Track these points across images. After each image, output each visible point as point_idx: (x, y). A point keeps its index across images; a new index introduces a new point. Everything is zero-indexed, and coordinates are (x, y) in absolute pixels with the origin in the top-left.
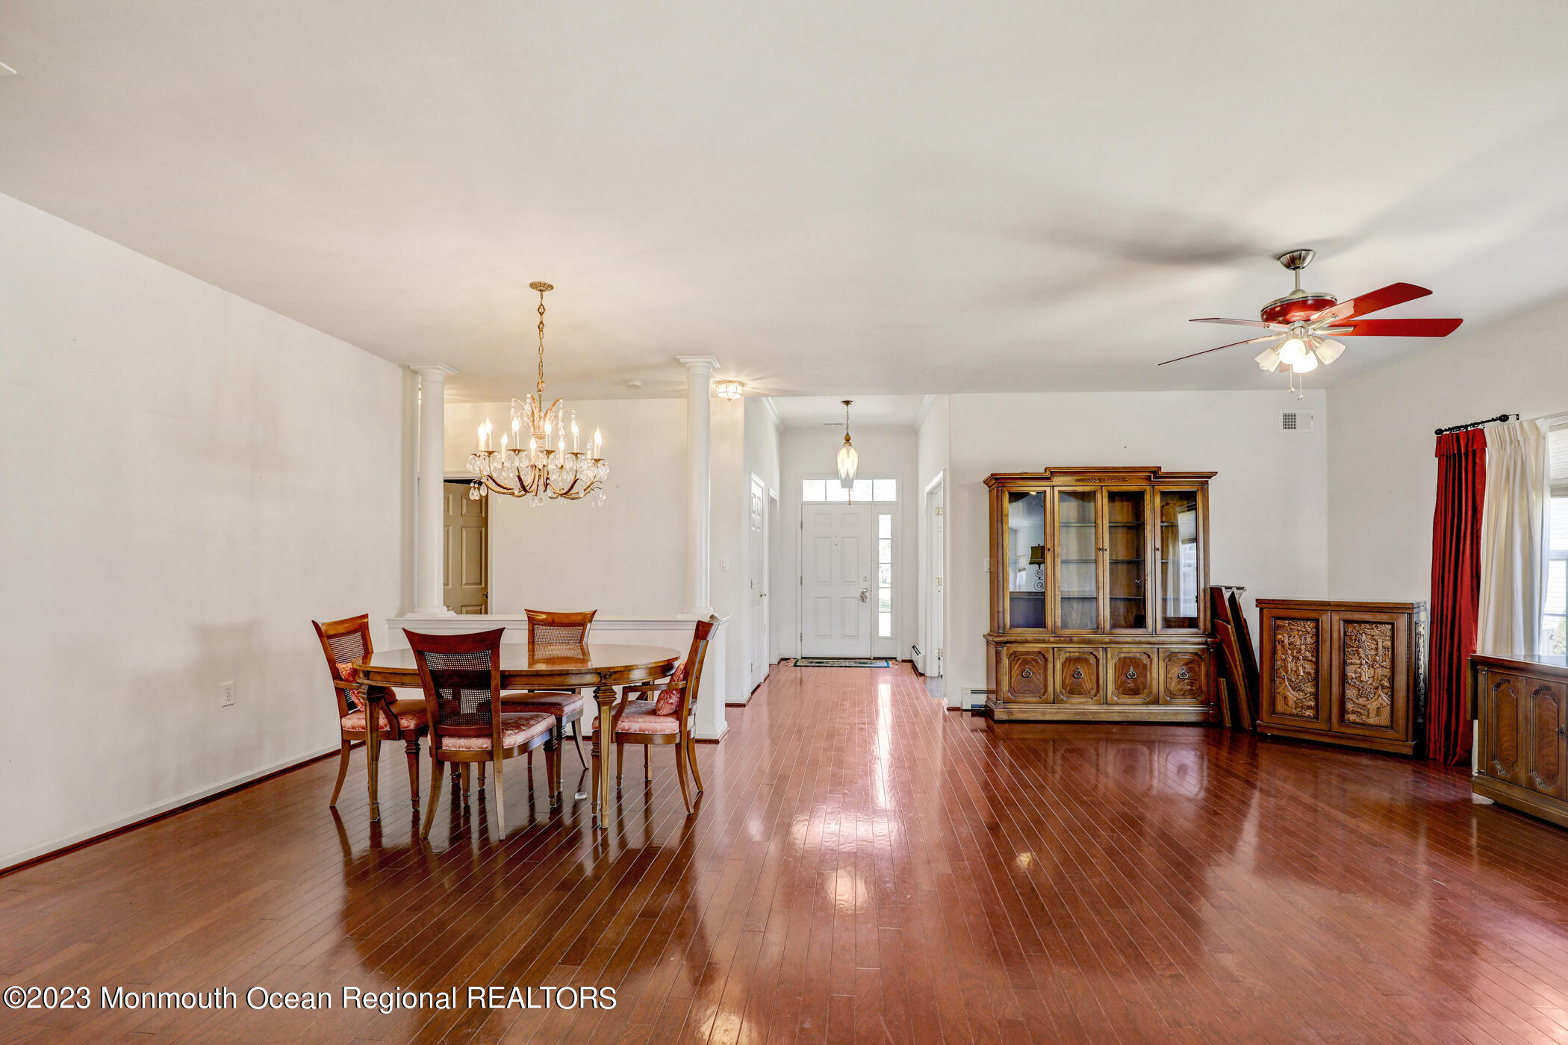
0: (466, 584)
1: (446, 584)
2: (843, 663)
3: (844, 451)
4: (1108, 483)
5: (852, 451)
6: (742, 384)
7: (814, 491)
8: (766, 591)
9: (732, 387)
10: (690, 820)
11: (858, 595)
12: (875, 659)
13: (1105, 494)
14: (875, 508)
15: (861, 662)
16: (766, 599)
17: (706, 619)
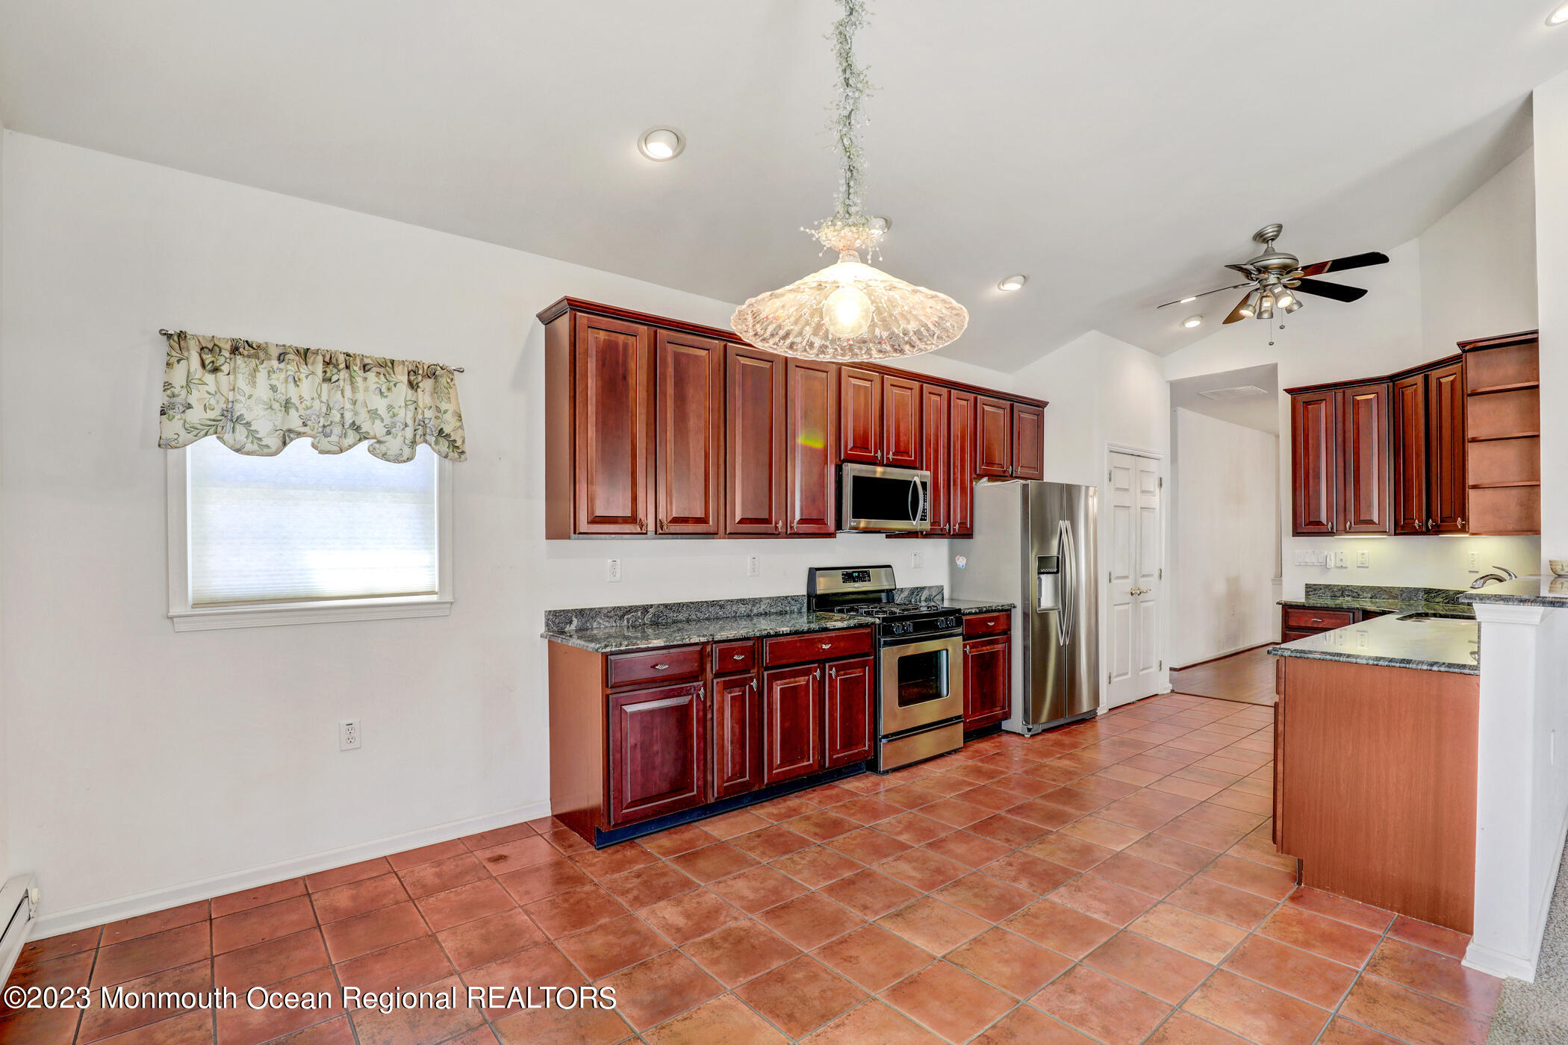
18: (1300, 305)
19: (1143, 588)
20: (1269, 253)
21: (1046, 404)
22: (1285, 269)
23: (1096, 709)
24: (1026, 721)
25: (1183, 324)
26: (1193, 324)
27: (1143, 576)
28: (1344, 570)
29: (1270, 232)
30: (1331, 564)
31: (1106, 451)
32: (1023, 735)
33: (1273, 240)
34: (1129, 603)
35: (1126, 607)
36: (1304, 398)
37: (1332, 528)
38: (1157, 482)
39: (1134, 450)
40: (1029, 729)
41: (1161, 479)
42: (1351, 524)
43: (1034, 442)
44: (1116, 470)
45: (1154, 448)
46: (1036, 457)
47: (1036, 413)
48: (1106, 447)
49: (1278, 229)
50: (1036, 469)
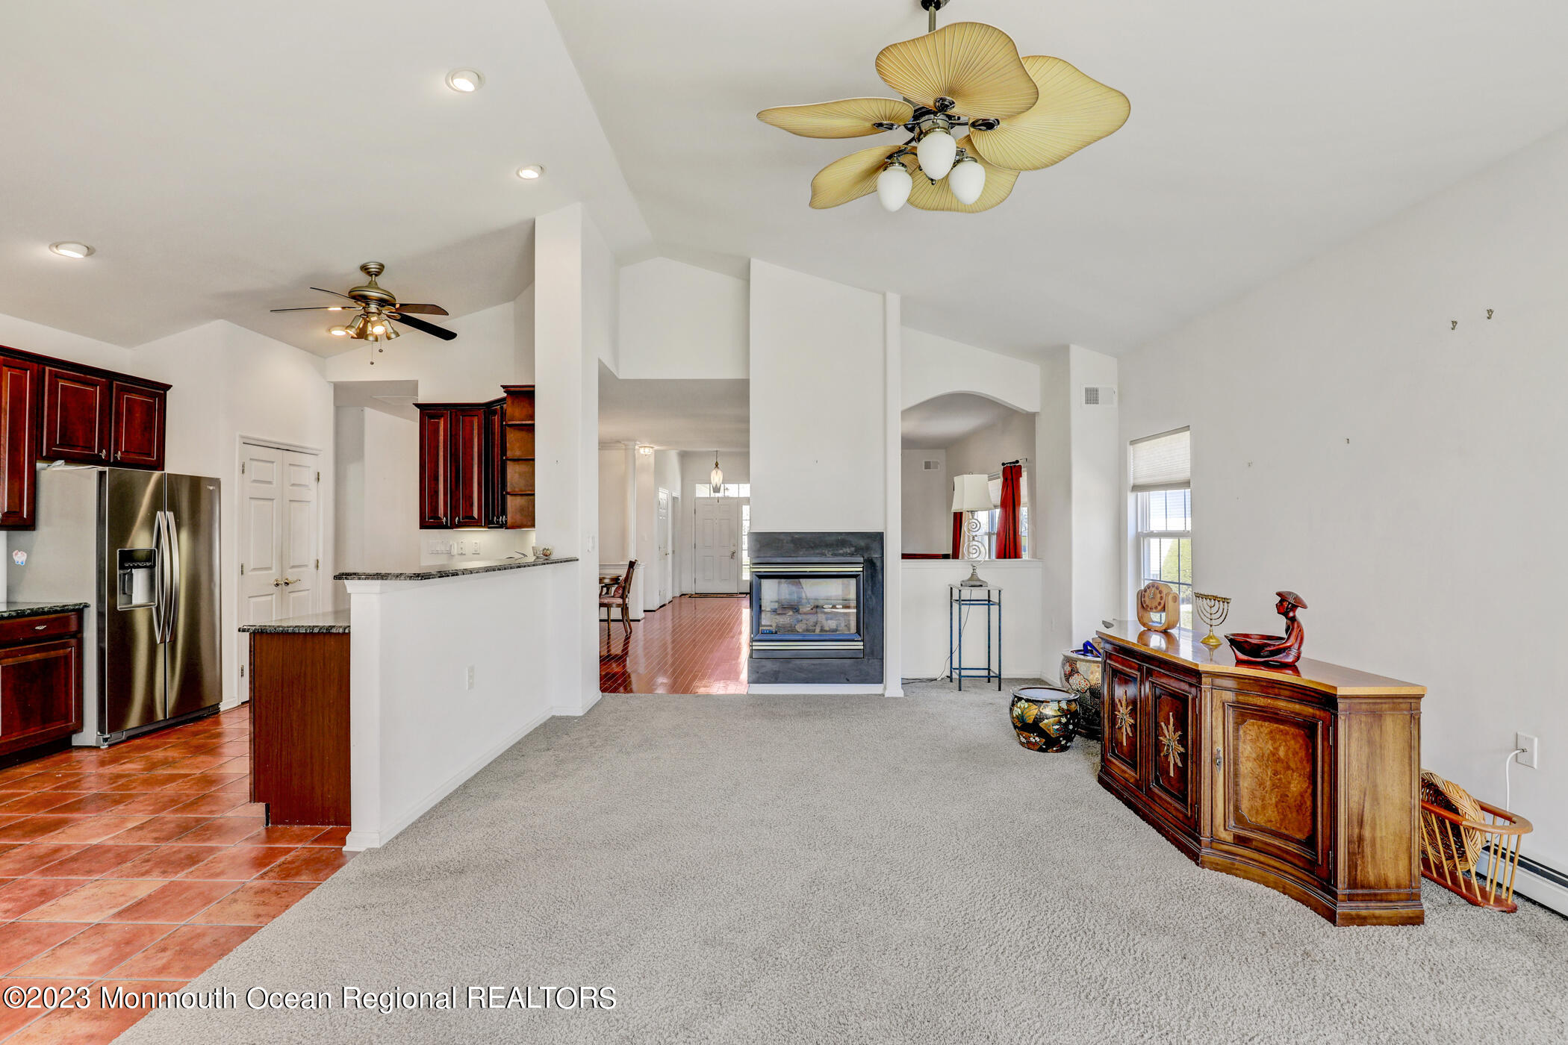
2: (719, 596)
3: (714, 472)
5: (719, 472)
6: (652, 448)
7: (703, 491)
8: (670, 551)
9: (647, 450)
10: (627, 639)
11: (730, 554)
12: (740, 593)
14: (740, 502)
15: (730, 595)
16: (670, 556)
17: (634, 561)
18: (397, 335)
19: (291, 579)
20: (372, 285)
21: (169, 387)
22: (382, 303)
23: (218, 704)
24: (101, 729)
25: (329, 330)
26: (339, 333)
27: (293, 567)
28: (464, 556)
29: (373, 267)
30: (455, 551)
31: (238, 442)
32: (99, 747)
33: (376, 275)
34: (272, 594)
35: (269, 598)
36: (429, 413)
37: (447, 522)
38: (314, 477)
39: (271, 442)
40: (106, 740)
41: (318, 473)
42: (459, 518)
43: (148, 427)
44: (255, 463)
45: (311, 443)
46: (151, 442)
47: (153, 396)
48: (238, 439)
49: (382, 267)
50: (150, 455)
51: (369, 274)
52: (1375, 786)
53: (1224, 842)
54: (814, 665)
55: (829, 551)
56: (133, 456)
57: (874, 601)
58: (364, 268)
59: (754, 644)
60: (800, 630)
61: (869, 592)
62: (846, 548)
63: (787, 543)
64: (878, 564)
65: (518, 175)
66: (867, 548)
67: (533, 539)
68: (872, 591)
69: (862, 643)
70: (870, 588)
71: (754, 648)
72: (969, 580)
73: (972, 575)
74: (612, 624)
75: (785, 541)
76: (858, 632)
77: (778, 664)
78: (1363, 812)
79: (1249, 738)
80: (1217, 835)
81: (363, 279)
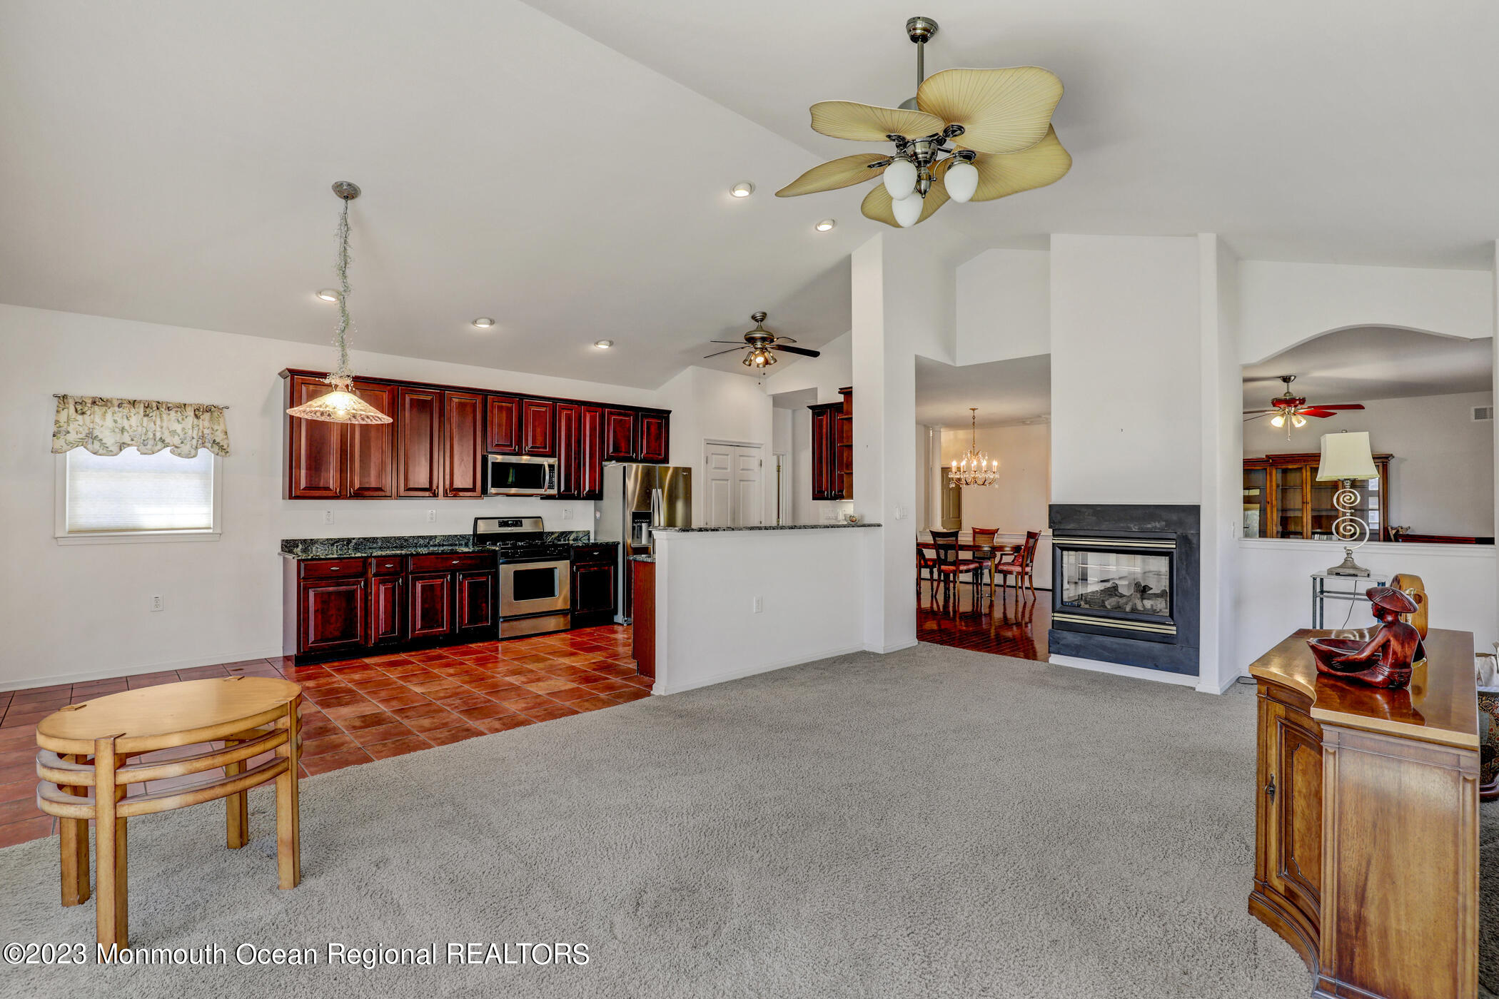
0: (953, 518)
1: (943, 517)
4: (1310, 463)
13: (1308, 468)
17: (1036, 531)
20: (759, 329)
21: (670, 411)
22: (765, 340)
24: (624, 616)
29: (759, 316)
31: (704, 443)
32: (623, 625)
33: (761, 321)
36: (817, 412)
38: (758, 464)
39: (733, 442)
40: (625, 621)
41: (761, 461)
42: (835, 492)
43: (659, 437)
44: (714, 456)
45: (755, 440)
46: (660, 447)
47: (660, 418)
48: (703, 441)
49: (764, 315)
50: (660, 454)
51: (757, 321)
52: (1388, 857)
53: (1277, 892)
54: (1118, 644)
55: (1135, 525)
56: (651, 456)
57: (1189, 582)
58: (754, 318)
59: (1055, 614)
60: (1109, 607)
61: (1184, 572)
62: (1155, 522)
63: (1089, 515)
64: (1195, 541)
65: (817, 230)
66: (1181, 523)
67: (847, 508)
68: (1187, 571)
69: (1175, 628)
70: (1184, 567)
71: (1055, 618)
72: (1341, 567)
73: (1346, 560)
74: (1007, 589)
75: (1087, 514)
76: (1171, 615)
77: (1079, 638)
78: (1365, 885)
79: (1300, 768)
80: (1271, 882)
81: (754, 325)
